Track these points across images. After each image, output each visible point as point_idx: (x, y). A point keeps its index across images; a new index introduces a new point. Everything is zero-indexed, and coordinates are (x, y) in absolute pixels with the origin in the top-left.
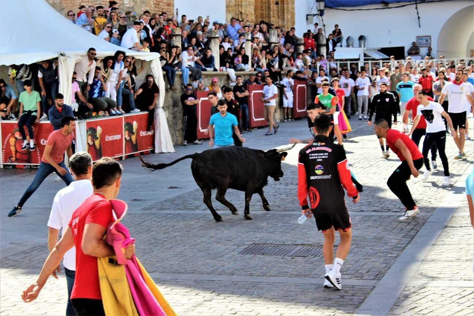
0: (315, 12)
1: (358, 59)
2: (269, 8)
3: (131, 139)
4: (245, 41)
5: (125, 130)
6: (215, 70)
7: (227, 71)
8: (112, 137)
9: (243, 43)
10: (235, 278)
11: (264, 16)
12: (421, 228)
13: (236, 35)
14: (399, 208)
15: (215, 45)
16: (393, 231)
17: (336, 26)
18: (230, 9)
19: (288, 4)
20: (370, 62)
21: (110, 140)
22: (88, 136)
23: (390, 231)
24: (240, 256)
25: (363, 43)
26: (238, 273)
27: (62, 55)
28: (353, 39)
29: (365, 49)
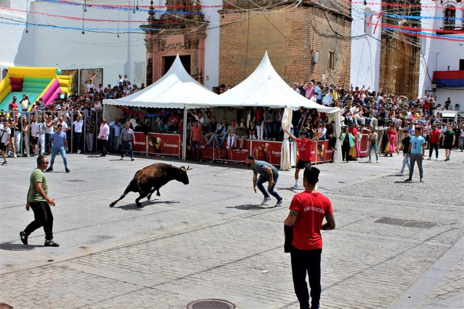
0: (430, 89)
1: (454, 118)
2: (404, 86)
3: (320, 154)
5: (317, 149)
18: (382, 86)
19: (415, 84)
20: (461, 119)
22: (297, 151)
24: (374, 223)
25: (457, 108)
29: (459, 112)
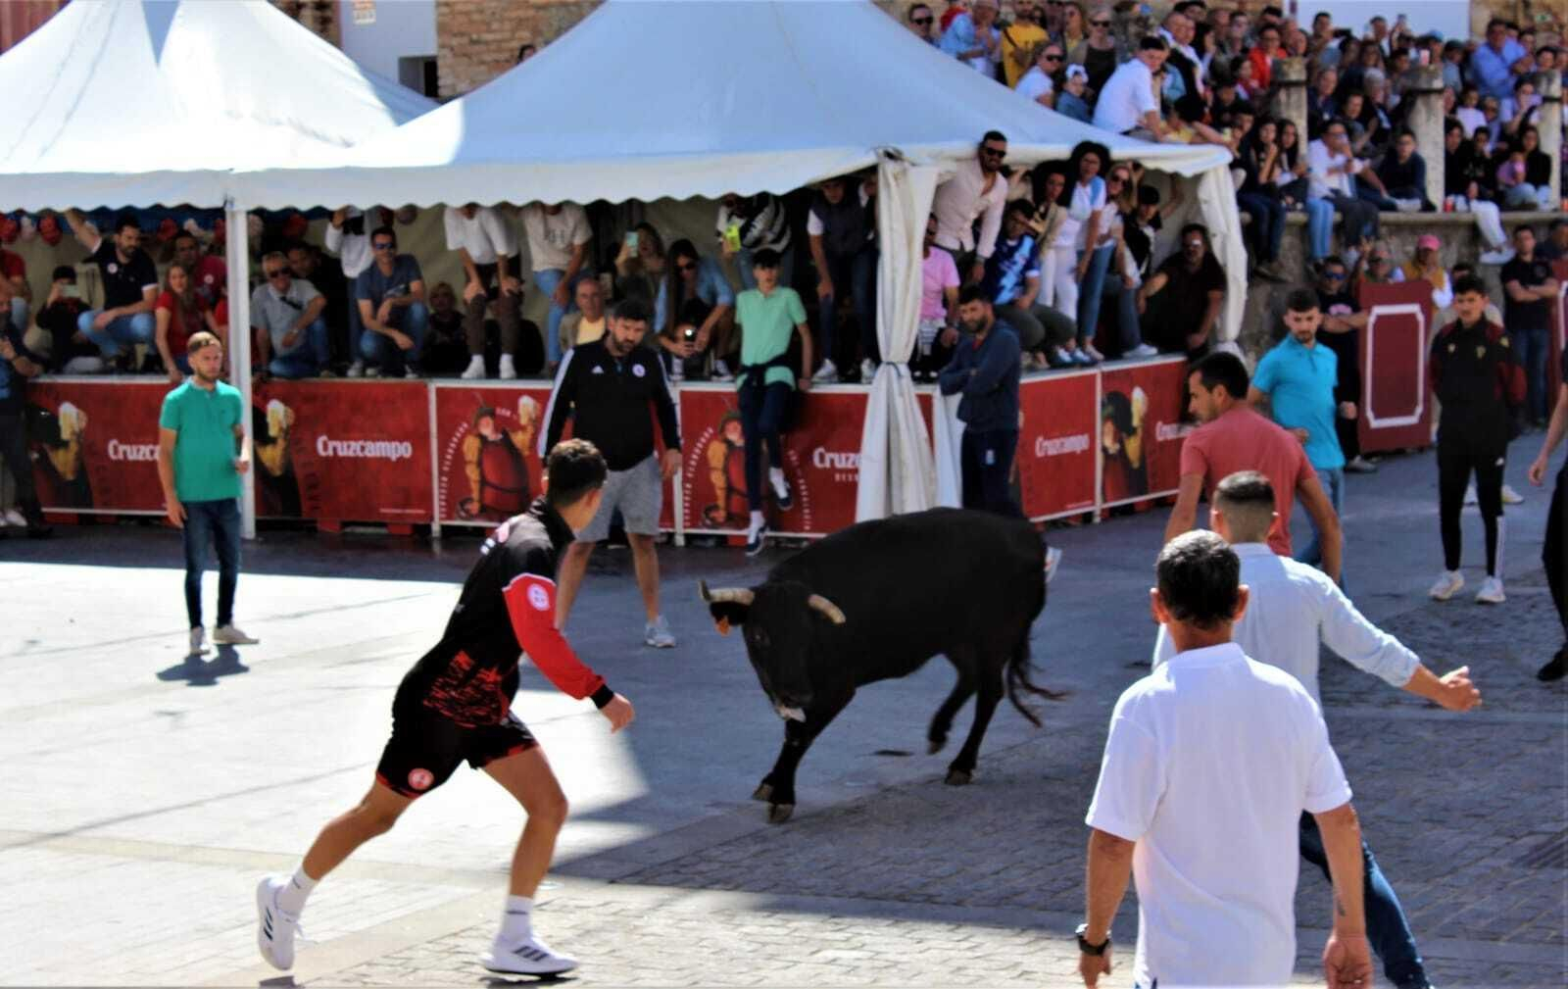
4: (1536, 100)
6: (1428, 207)
7: (1469, 210)
8: (1057, 442)
9: (1531, 110)
10: (1503, 949)
13: (1504, 83)
15: (1428, 120)
21: (1052, 452)
24: (1518, 871)
26: (1515, 933)
27: (890, 156)
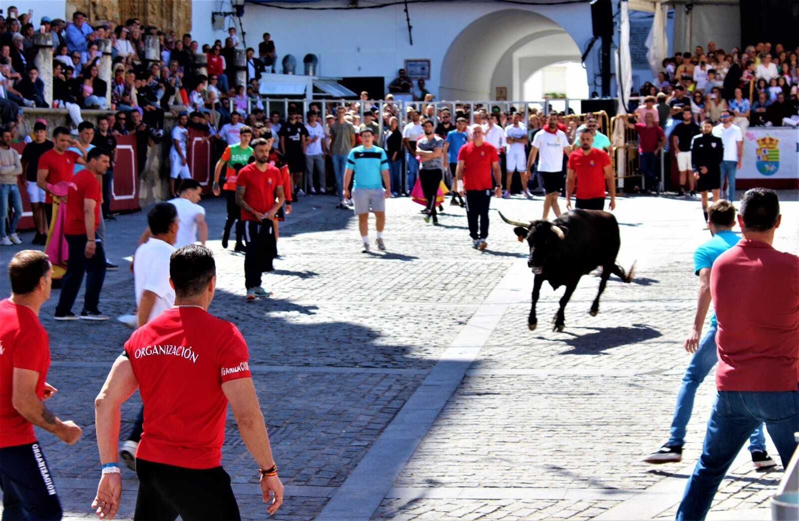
0: (227, 8)
1: (303, 96)
4: (99, 54)
6: (45, 105)
7: (65, 108)
11: (136, 11)
12: (410, 395)
13: (83, 44)
14: (373, 360)
15: (45, 60)
16: (363, 401)
17: (266, 35)
20: (324, 102)
23: (358, 401)
24: (86, 442)
25: (311, 68)
26: (84, 474)
28: (294, 60)
29: (316, 78)
